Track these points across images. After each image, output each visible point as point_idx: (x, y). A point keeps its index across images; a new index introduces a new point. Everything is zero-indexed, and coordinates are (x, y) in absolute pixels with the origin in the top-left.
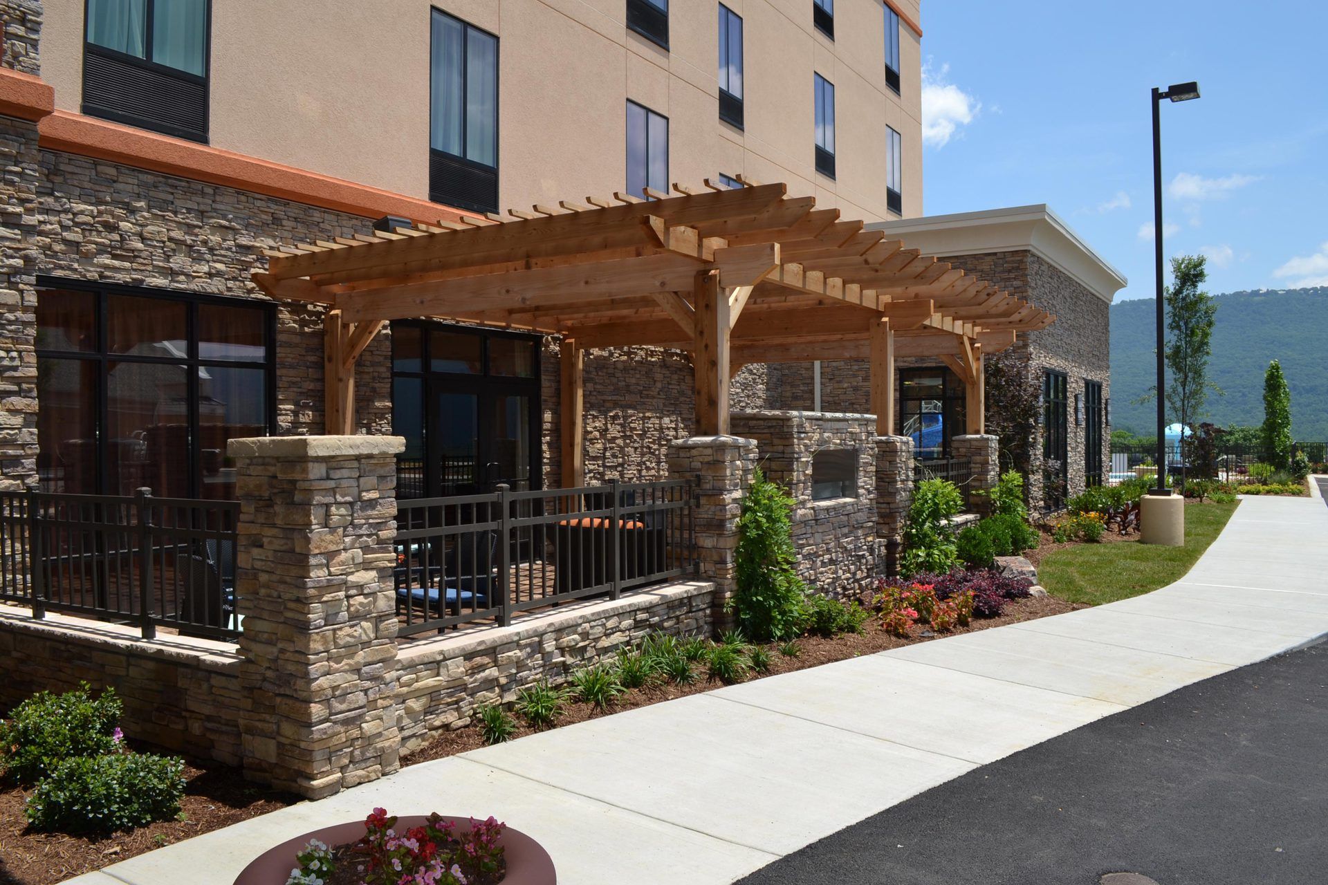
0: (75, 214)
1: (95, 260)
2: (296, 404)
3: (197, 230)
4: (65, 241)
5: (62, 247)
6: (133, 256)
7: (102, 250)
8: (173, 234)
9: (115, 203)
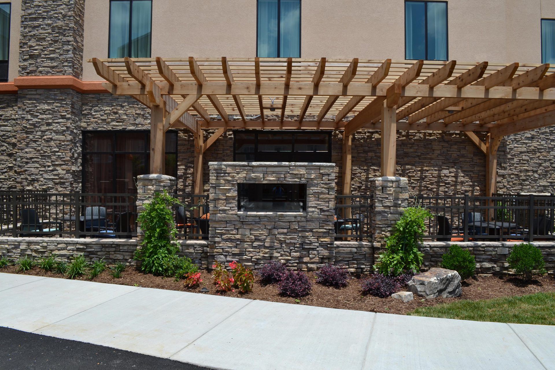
0: (105, 111)
1: (111, 124)
2: (186, 166)
3: (145, 109)
4: (102, 120)
5: (101, 121)
6: (123, 121)
7: (113, 120)
8: (137, 112)
9: (117, 105)
